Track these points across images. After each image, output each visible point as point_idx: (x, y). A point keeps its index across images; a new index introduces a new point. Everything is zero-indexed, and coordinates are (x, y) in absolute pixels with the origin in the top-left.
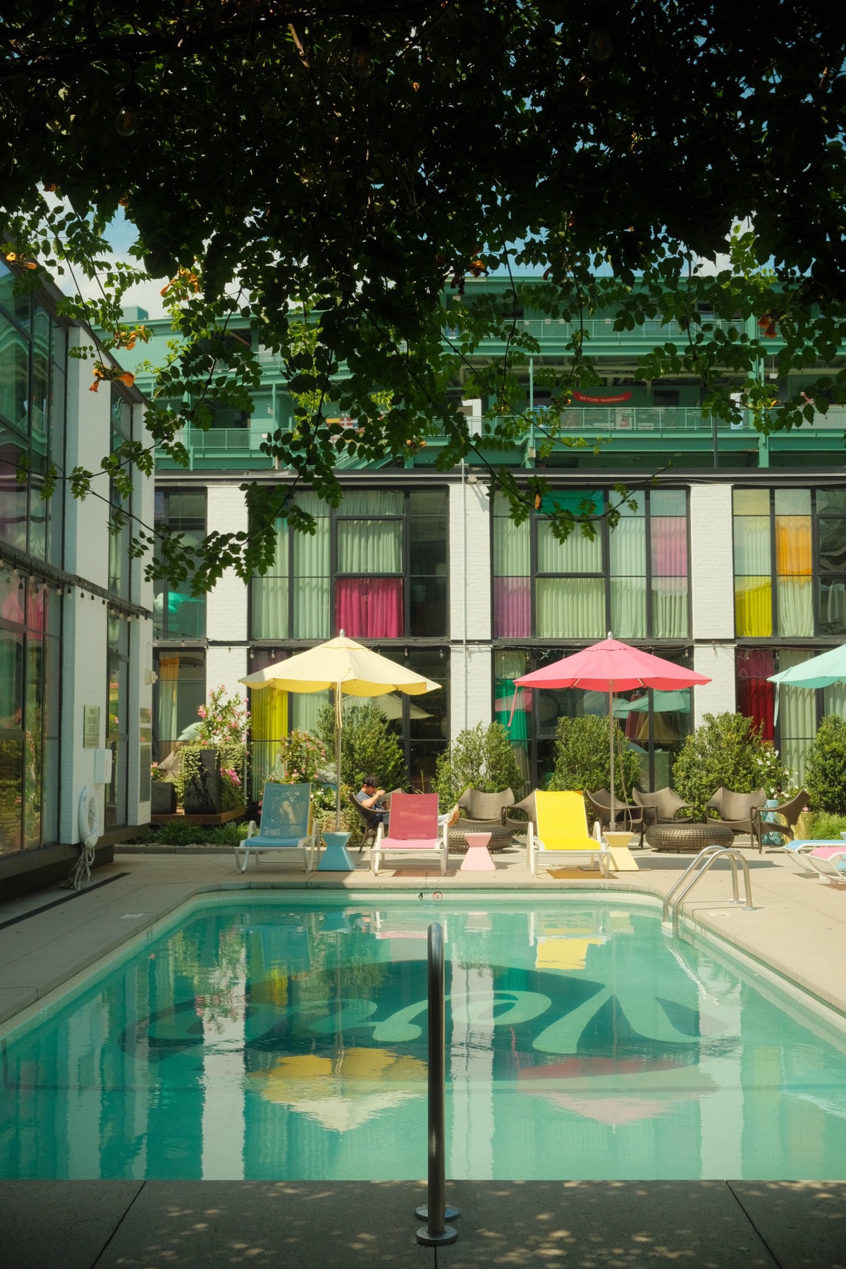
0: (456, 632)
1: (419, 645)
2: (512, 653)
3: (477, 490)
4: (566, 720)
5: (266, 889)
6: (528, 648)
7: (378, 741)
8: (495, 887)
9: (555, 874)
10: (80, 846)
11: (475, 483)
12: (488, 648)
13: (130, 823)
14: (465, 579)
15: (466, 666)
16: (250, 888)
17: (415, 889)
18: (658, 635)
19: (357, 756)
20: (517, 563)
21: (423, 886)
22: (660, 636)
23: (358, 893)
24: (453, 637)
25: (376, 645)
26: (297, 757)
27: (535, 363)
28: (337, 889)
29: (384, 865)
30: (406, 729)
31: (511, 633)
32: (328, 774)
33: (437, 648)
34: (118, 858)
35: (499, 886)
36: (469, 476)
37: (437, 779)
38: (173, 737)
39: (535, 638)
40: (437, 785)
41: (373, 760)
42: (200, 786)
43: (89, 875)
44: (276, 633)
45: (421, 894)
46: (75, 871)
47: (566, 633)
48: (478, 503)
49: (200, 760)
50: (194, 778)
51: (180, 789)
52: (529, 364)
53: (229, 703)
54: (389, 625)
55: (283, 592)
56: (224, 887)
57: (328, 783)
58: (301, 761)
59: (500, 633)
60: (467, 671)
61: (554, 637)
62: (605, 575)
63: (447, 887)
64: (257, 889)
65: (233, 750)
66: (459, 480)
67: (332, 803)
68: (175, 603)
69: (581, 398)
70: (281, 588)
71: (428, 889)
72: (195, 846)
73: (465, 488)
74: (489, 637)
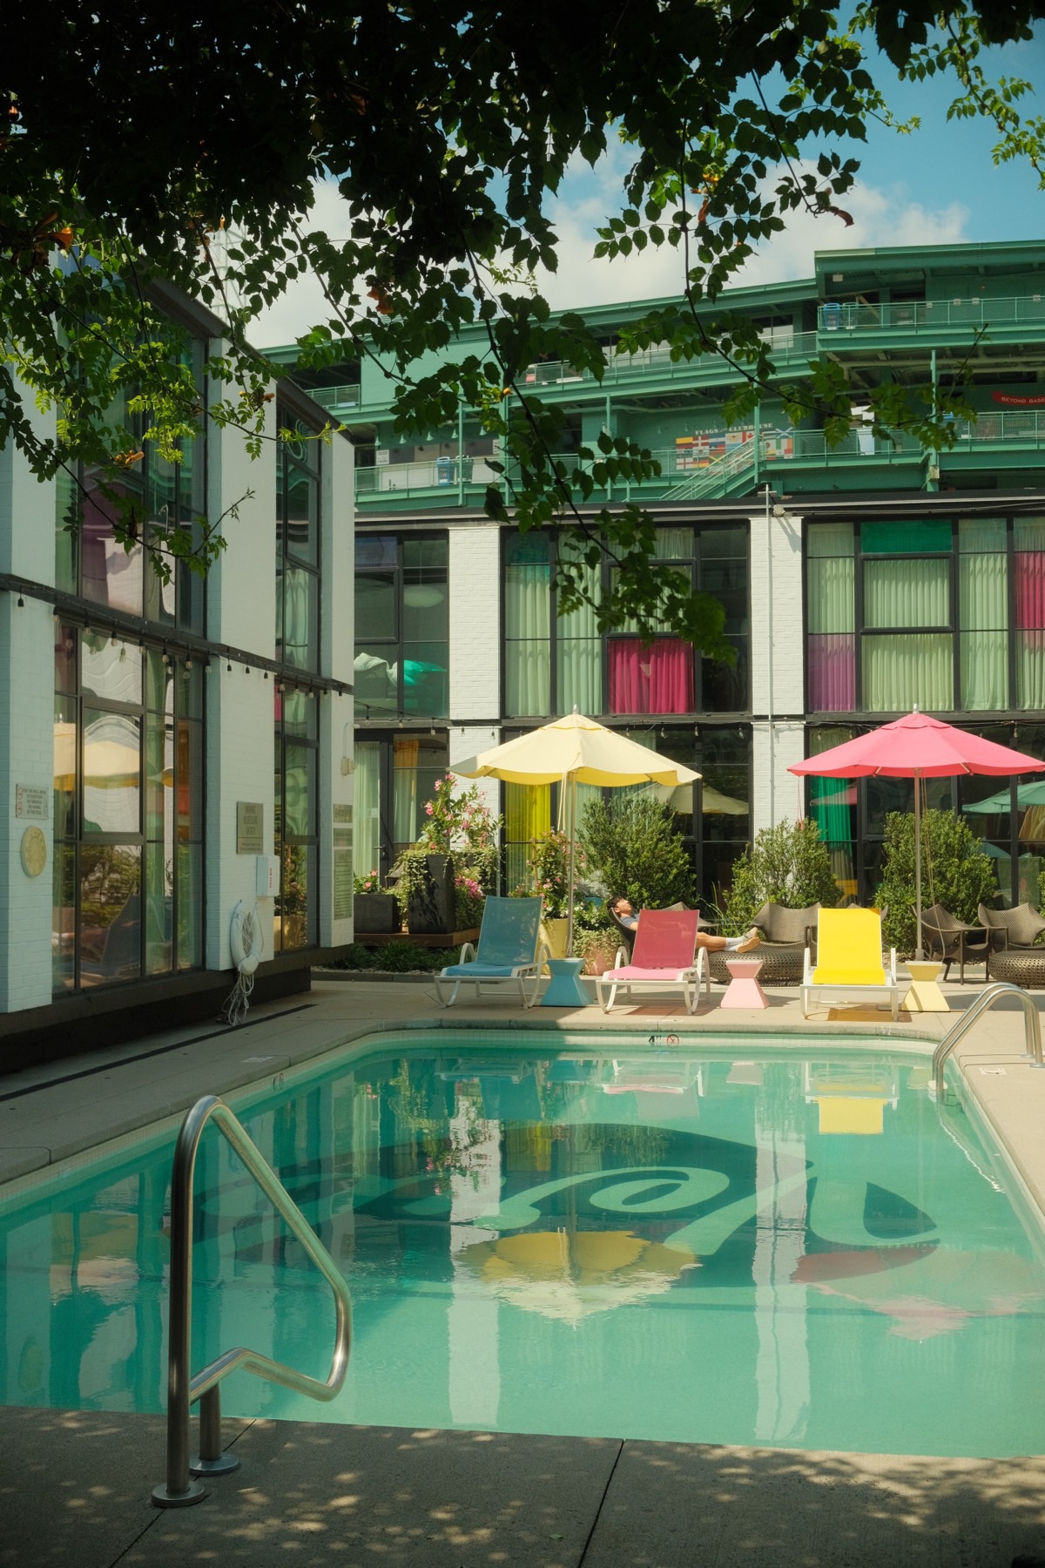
0: (759, 705)
1: (713, 722)
2: (830, 731)
3: (785, 524)
4: (896, 816)
5: (460, 1028)
6: (851, 725)
7: (657, 844)
8: (745, 1030)
9: (834, 1014)
10: (233, 972)
11: (782, 516)
12: (801, 725)
13: (323, 944)
14: (771, 638)
15: (772, 748)
16: (441, 1027)
17: (645, 1031)
18: (1023, 706)
19: (629, 862)
20: (838, 617)
21: (655, 1028)
22: (1026, 707)
23: (574, 1035)
24: (756, 712)
25: (659, 722)
26: (551, 863)
27: (938, 357)
28: (548, 1029)
29: (621, 1000)
30: (697, 826)
31: (830, 706)
32: (591, 885)
33: (735, 726)
34: (316, 985)
35: (750, 1029)
36: (775, 507)
37: (731, 890)
38: (412, 839)
39: (861, 710)
40: (730, 898)
41: (650, 867)
42: (427, 900)
43: (247, 1007)
44: (536, 709)
45: (653, 1038)
46: (230, 1002)
47: (902, 705)
48: (787, 541)
49: (426, 867)
50: (418, 890)
51: (403, 904)
52: (930, 358)
53: (464, 796)
54: (676, 699)
55: (544, 658)
56: (409, 1026)
57: (591, 895)
58: (556, 868)
59: (816, 706)
60: (773, 755)
61: (886, 710)
62: (955, 629)
63: (685, 1029)
64: (450, 1027)
65: (480, 854)
66: (762, 512)
67: (593, 921)
68: (413, 674)
69: (1003, 399)
70: (542, 652)
71: (661, 1031)
72: (417, 972)
73: (770, 522)
74: (801, 711)
